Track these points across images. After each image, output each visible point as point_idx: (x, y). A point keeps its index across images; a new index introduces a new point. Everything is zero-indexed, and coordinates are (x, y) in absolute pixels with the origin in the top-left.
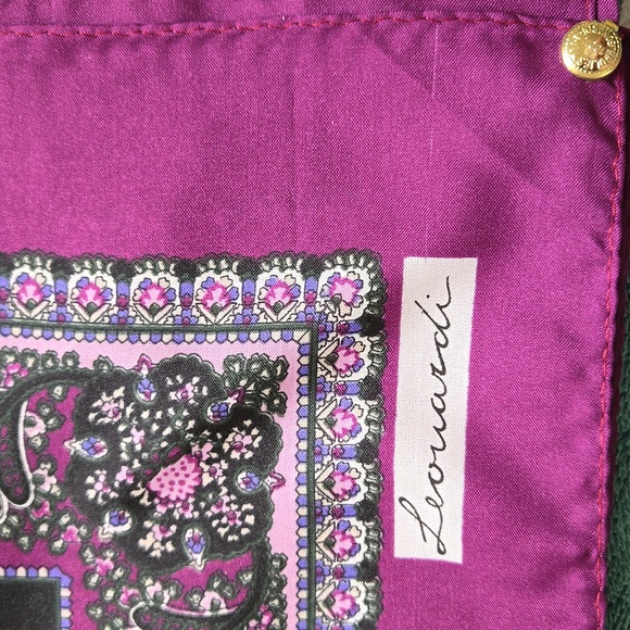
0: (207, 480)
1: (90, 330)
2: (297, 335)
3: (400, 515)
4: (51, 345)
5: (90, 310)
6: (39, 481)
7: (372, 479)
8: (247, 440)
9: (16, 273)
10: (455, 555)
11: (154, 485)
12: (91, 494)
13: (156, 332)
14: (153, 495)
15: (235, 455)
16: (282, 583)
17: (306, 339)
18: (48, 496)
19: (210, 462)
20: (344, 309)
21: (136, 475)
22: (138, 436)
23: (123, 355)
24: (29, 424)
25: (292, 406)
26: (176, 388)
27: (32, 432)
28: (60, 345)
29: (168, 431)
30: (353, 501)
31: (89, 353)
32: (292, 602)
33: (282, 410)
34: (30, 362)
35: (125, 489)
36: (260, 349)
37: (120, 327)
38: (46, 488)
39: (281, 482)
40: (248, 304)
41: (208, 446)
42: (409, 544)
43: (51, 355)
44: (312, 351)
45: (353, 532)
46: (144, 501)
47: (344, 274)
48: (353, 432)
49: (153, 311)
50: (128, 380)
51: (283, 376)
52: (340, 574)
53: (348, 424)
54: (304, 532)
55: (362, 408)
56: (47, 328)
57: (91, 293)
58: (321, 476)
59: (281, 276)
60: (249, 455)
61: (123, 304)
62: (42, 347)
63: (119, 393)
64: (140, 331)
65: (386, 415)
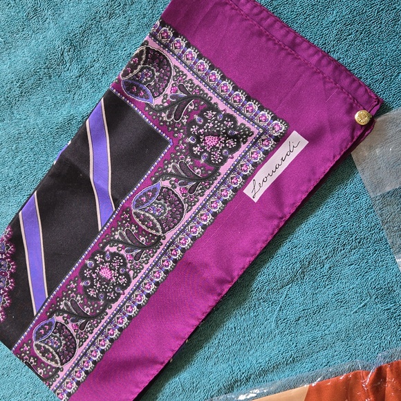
0: (218, 145)
1: (219, 95)
2: (260, 129)
3: (251, 183)
4: (208, 92)
5: (222, 91)
6: (183, 118)
7: (252, 171)
8: (232, 144)
9: (213, 71)
10: (256, 200)
11: (206, 138)
12: (192, 130)
13: (232, 106)
14: (204, 140)
15: (227, 145)
16: (216, 179)
17: (261, 132)
18: (182, 123)
19: (221, 142)
20: (274, 132)
21: (204, 133)
22: (211, 125)
23: (222, 106)
24: (191, 105)
25: (247, 144)
26: (227, 121)
27: (190, 107)
28: (210, 94)
29: (218, 129)
30: (244, 173)
31: (215, 100)
32: (215, 184)
33: (244, 144)
34: (202, 92)
35: (200, 134)
36: (251, 126)
37: (225, 100)
38: (183, 121)
39: (232, 158)
40: (255, 115)
41: (224, 139)
42: (248, 191)
43: (207, 94)
44: (260, 135)
45: (239, 180)
46: (201, 140)
47: (280, 124)
48: (255, 159)
49: (235, 101)
50: (218, 112)
51: (250, 136)
52: (229, 186)
53: (256, 156)
54: (229, 172)
55: (261, 155)
56: (211, 88)
57: (225, 88)
58: (242, 163)
59: (267, 115)
60: (230, 147)
61: (230, 95)
62: (206, 91)
63: (214, 113)
64: (229, 104)
65: (265, 161)
